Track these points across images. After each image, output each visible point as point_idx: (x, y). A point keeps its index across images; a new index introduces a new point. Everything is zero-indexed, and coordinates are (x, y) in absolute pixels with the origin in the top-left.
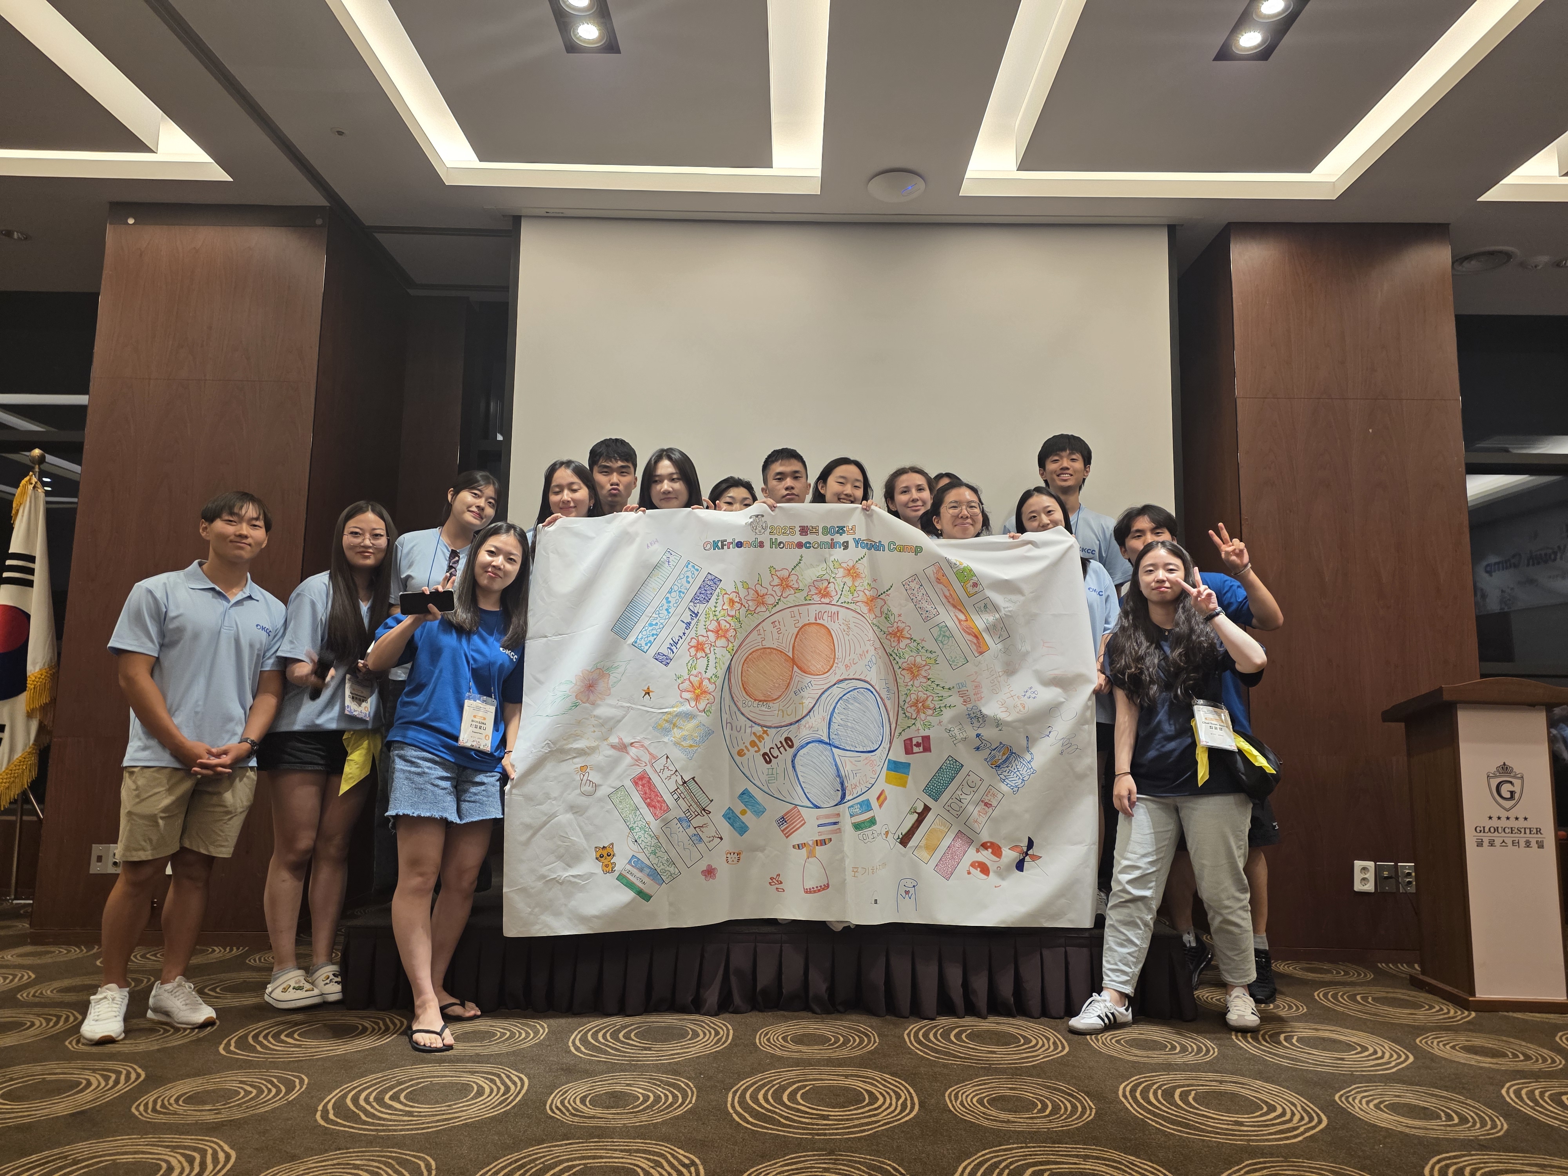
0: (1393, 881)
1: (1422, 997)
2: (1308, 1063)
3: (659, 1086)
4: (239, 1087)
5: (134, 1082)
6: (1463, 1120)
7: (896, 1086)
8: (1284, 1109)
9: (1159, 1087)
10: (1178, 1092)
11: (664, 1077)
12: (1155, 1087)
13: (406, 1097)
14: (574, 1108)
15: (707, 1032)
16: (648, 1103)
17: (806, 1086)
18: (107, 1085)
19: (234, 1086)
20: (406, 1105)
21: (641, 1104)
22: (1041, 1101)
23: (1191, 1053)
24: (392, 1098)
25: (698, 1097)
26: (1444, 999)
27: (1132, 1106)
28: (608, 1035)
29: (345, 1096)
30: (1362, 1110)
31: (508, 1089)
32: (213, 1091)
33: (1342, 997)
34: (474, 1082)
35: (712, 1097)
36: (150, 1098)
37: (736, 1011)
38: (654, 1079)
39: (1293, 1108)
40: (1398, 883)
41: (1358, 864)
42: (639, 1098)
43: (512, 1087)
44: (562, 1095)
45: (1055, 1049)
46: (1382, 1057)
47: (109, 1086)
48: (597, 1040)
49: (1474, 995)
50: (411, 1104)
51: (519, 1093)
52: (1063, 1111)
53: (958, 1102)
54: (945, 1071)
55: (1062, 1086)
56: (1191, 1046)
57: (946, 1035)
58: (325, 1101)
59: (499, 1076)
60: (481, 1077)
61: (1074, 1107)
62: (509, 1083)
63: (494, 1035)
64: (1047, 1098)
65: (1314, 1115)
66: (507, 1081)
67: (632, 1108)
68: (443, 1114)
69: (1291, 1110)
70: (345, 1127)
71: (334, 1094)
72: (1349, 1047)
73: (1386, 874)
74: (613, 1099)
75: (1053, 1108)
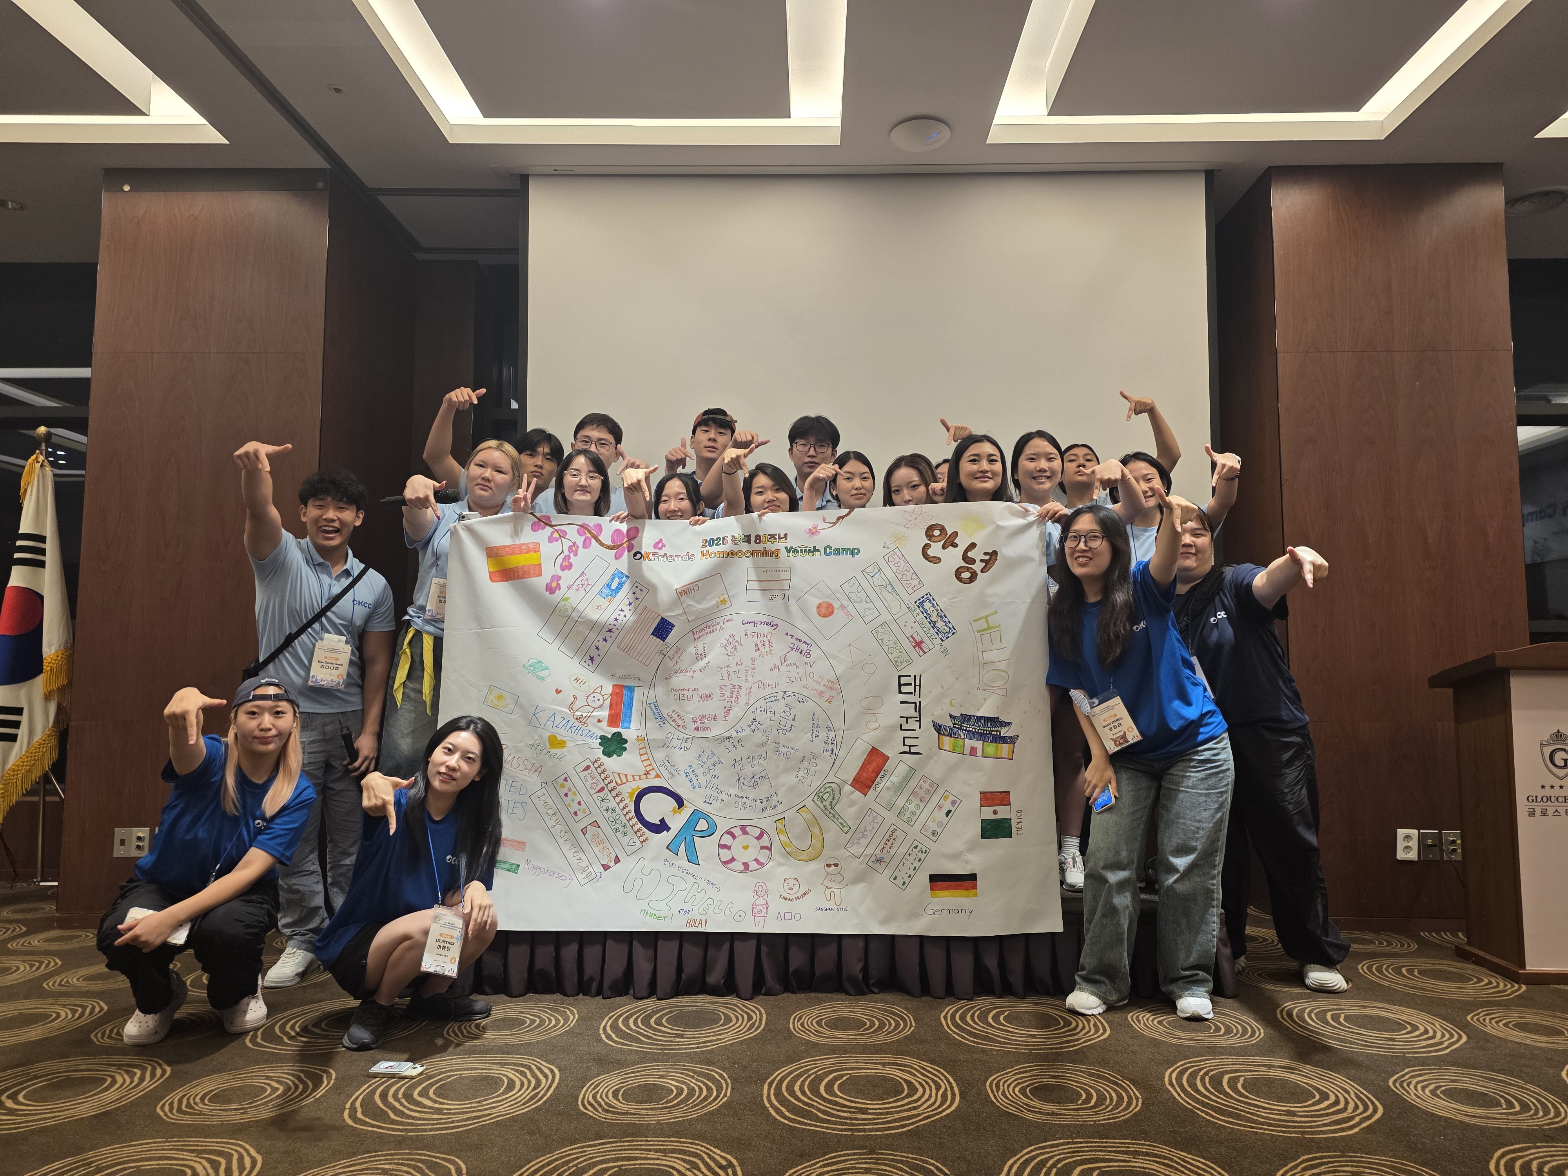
0: (1437, 849)
1: (1469, 968)
2: (1358, 1044)
3: (693, 1077)
4: (265, 1084)
5: (159, 1079)
6: (1525, 1107)
7: (935, 1075)
8: (1336, 1096)
9: (1206, 1074)
10: (1226, 1077)
11: (698, 1068)
12: (1201, 1073)
13: (435, 1093)
14: (606, 1103)
15: (740, 1017)
16: (682, 1097)
17: (843, 1076)
18: (131, 1083)
19: (259, 1082)
20: (435, 1102)
21: (675, 1098)
22: (1085, 1090)
23: (1236, 1035)
24: (420, 1095)
25: (732, 1089)
26: (1491, 971)
27: (1179, 1095)
28: (639, 1021)
29: (373, 1092)
30: (1419, 1097)
31: (538, 1083)
32: (240, 1088)
33: (1387, 970)
34: (504, 1075)
35: (747, 1089)
36: (175, 1096)
37: (768, 994)
38: (687, 1070)
39: (1346, 1096)
40: (1442, 850)
41: (1401, 832)
42: (672, 1091)
43: (543, 1080)
44: (594, 1089)
45: (1097, 1031)
46: (1433, 1037)
47: (134, 1084)
48: (628, 1027)
49: (1524, 968)
50: (441, 1100)
51: (550, 1087)
52: (1108, 1101)
53: (1000, 1092)
54: (985, 1058)
55: (1106, 1072)
56: (1236, 1027)
57: (983, 1017)
58: (353, 1098)
59: (529, 1068)
60: (512, 1069)
61: (1120, 1097)
62: (540, 1076)
63: (524, 1022)
64: (1091, 1087)
65: (1369, 1103)
66: (538, 1073)
67: (666, 1103)
68: (473, 1112)
69: (1345, 1097)
70: (373, 1126)
71: (362, 1090)
72: (1398, 1026)
73: (1429, 842)
74: (646, 1093)
75: (1098, 1098)
